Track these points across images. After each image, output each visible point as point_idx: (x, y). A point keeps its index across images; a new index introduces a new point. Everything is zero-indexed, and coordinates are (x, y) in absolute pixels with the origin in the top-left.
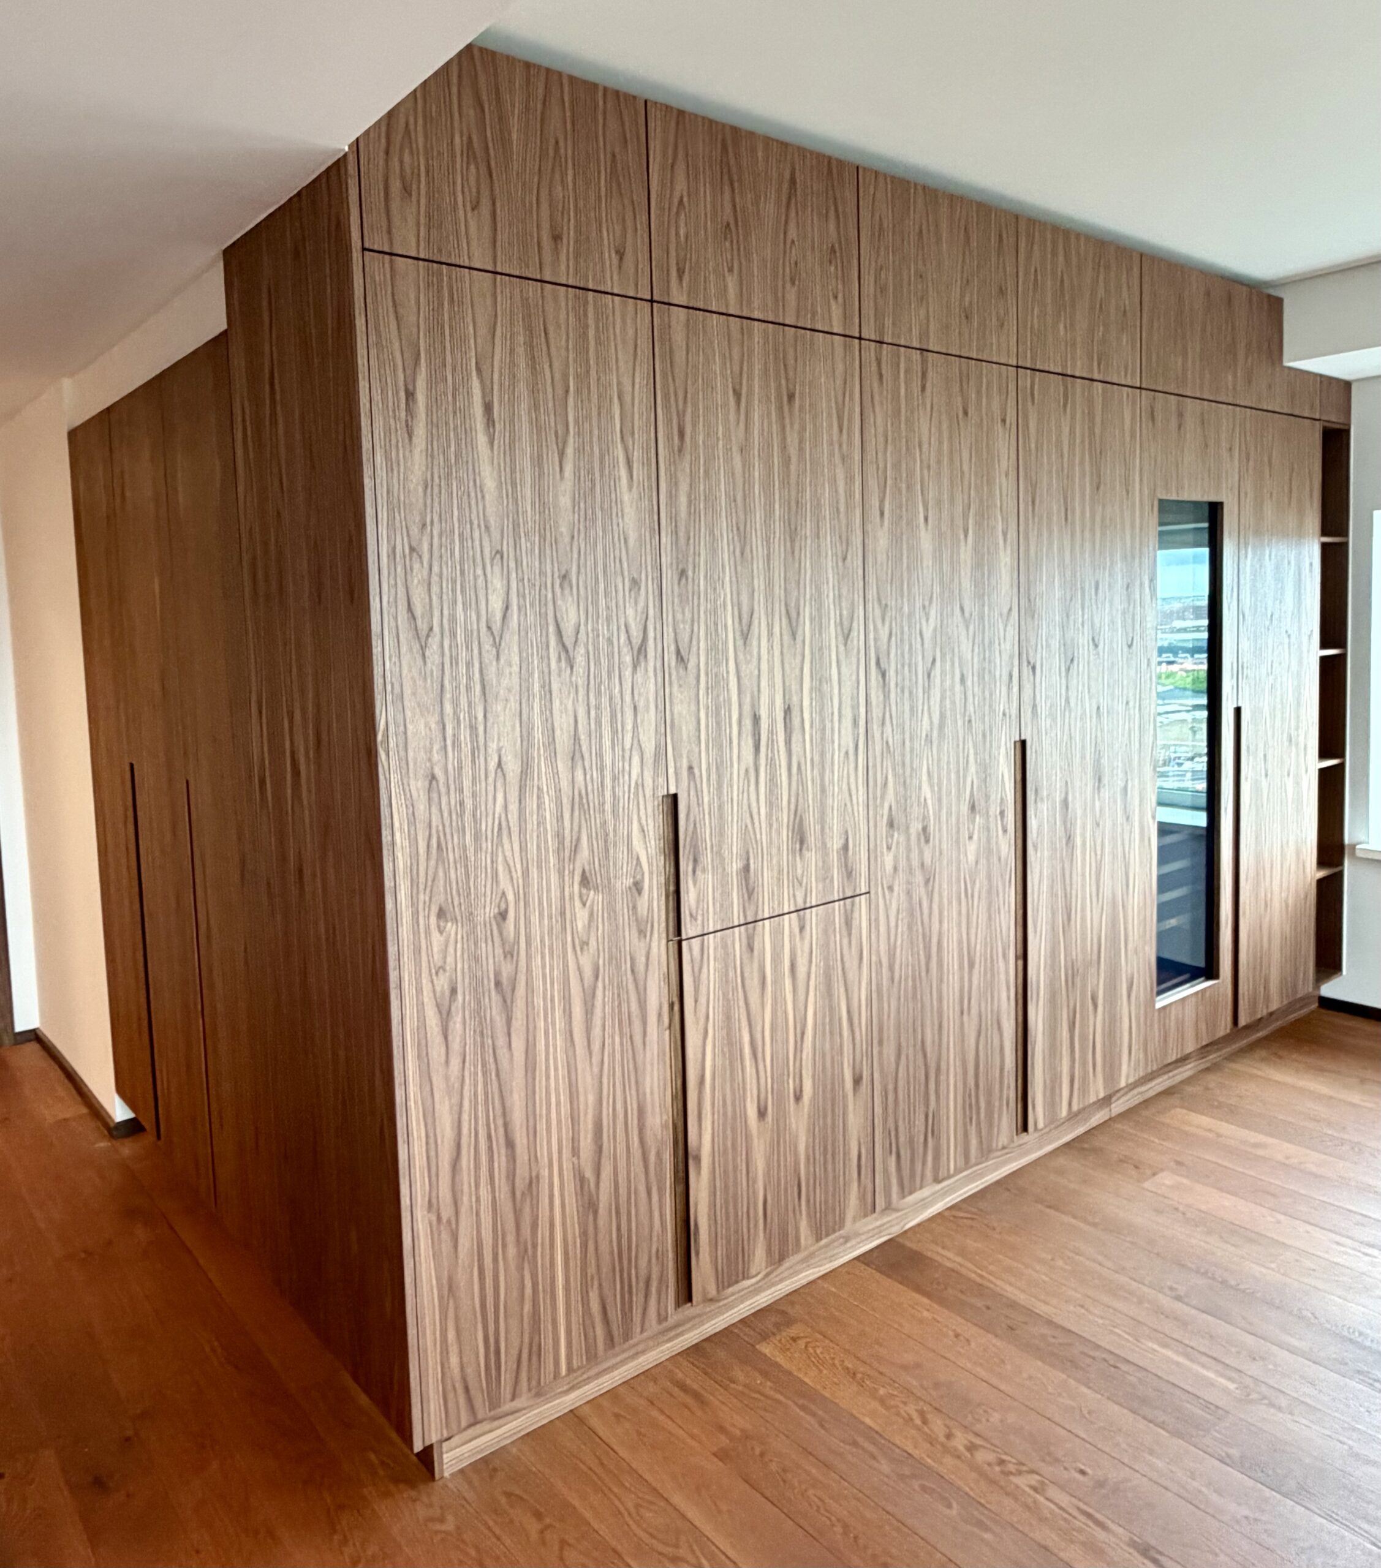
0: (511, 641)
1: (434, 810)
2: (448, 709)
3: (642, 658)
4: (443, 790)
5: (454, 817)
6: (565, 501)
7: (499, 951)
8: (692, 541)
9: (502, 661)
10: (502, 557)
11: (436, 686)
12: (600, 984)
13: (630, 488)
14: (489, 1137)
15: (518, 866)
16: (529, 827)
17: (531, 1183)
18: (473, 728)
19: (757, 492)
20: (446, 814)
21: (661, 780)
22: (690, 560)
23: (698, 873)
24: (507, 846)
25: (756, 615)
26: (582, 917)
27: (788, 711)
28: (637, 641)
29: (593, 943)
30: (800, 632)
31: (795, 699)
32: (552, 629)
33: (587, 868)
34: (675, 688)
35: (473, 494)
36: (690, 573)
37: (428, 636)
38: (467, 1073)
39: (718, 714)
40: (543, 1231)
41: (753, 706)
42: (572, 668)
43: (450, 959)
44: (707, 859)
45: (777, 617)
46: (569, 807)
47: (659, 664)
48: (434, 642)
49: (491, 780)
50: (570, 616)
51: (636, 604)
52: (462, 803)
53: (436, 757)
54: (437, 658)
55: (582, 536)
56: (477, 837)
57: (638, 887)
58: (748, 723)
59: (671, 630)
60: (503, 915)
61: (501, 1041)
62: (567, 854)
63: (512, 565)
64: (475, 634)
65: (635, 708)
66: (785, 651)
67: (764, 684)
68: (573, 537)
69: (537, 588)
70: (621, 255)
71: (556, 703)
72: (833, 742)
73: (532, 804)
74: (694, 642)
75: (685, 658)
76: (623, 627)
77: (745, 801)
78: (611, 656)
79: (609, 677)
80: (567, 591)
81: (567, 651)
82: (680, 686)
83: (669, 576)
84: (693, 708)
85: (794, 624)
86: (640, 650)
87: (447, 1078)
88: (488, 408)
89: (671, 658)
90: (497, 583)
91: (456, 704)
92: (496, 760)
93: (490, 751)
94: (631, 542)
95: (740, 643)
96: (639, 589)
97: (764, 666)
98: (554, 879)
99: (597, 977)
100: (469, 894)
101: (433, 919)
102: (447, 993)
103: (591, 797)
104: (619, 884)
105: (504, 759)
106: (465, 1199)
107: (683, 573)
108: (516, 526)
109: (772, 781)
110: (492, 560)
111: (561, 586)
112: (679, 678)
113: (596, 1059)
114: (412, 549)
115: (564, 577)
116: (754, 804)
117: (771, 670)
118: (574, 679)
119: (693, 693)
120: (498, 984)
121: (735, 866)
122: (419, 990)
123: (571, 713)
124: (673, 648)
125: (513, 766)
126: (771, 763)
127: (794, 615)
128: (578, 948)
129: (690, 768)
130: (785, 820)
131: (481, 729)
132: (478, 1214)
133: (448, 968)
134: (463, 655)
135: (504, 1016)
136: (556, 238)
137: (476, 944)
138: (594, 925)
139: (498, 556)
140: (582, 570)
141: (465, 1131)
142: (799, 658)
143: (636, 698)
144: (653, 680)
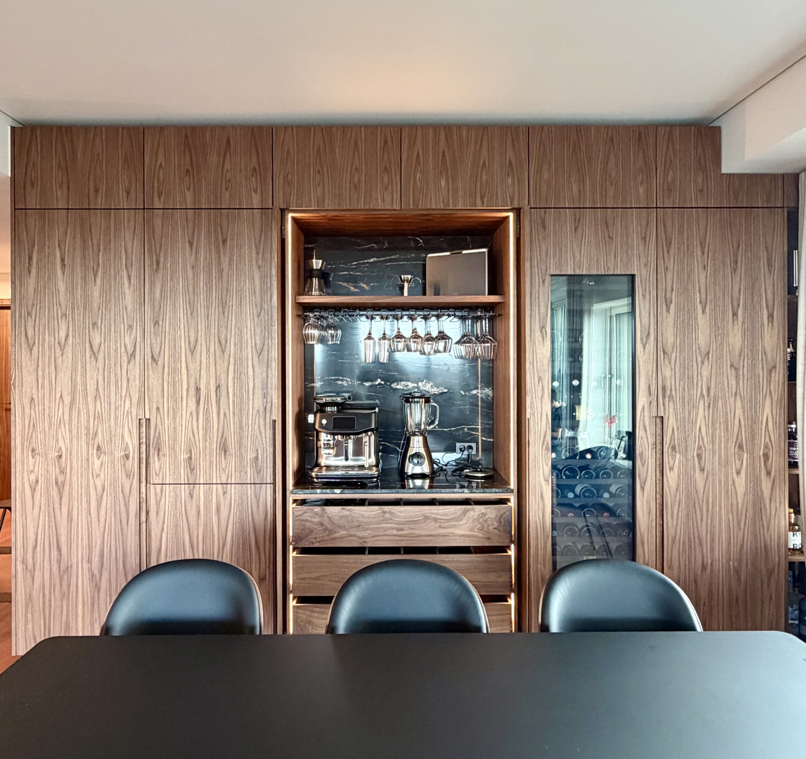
0: (69, 349)
1: (33, 411)
2: (40, 373)
3: (132, 358)
4: (37, 404)
5: (41, 415)
6: (96, 294)
7: (58, 470)
8: (162, 309)
9: (64, 357)
10: (66, 317)
11: (36, 364)
12: (105, 493)
13: (129, 287)
14: (50, 543)
15: (68, 438)
16: (73, 423)
17: (67, 568)
18: (50, 382)
19: (201, 285)
20: (37, 413)
21: (141, 412)
22: (161, 317)
23: (161, 455)
24: (63, 429)
25: (199, 342)
26: (97, 463)
27: (218, 387)
28: (130, 351)
29: (102, 476)
30: (227, 349)
31: (223, 382)
32: (88, 345)
33: (100, 444)
34: (151, 372)
35: (54, 292)
36: (161, 323)
37: (33, 346)
38: (41, 515)
39: (174, 385)
40: (73, 588)
41: (196, 383)
42: (97, 361)
43: (36, 469)
44: (166, 450)
45: (212, 343)
46: (93, 418)
47: (142, 361)
48: (35, 349)
49: (57, 402)
50: (97, 339)
51: (130, 335)
52: (44, 410)
53: (34, 392)
54: (37, 354)
55: (104, 308)
56: (50, 423)
57: (127, 457)
58: (192, 391)
59: (149, 346)
60: (60, 456)
61: (57, 506)
62: (91, 436)
63: (70, 319)
64: (53, 346)
65: (128, 379)
66: (217, 359)
67: (203, 373)
68: (99, 308)
69: (82, 329)
70: (128, 193)
71: (88, 374)
72: (249, 405)
73: (75, 414)
74: (162, 353)
75: (157, 360)
76: (123, 345)
77: (190, 427)
78: (116, 358)
79: (115, 366)
80: (96, 330)
81: (94, 354)
82: (153, 371)
83: (149, 324)
84: (161, 381)
85: (223, 347)
86: (131, 356)
87: (33, 514)
88: (63, 260)
89: (148, 359)
90: (63, 326)
91: (44, 371)
92: (60, 395)
93: (57, 391)
94: (129, 309)
95: (189, 354)
96: (132, 329)
97: (204, 366)
98: (84, 445)
99: (104, 490)
100: (45, 445)
101: (30, 453)
102: (34, 481)
103: (104, 414)
104: (116, 453)
105: (63, 395)
106: (38, 564)
107: (157, 323)
108: (73, 304)
109: (207, 420)
110: (62, 317)
111: (93, 328)
112: (153, 368)
113: (102, 525)
114: (28, 314)
115: (94, 324)
116: (195, 428)
117: (208, 367)
118: (97, 365)
119: (161, 375)
120: (56, 483)
121: (184, 456)
122: (23, 478)
123: (95, 379)
124: (150, 355)
125: (67, 399)
126: (207, 411)
127: (223, 342)
128: (95, 476)
129: (158, 408)
130: (215, 439)
131: (54, 382)
132: (43, 572)
133: (35, 472)
134: (47, 353)
135: (59, 496)
136: (97, 191)
137: (48, 465)
138: (103, 468)
139: (64, 316)
140: (103, 321)
141: (39, 537)
142: (226, 363)
143: (129, 375)
144: (138, 368)
